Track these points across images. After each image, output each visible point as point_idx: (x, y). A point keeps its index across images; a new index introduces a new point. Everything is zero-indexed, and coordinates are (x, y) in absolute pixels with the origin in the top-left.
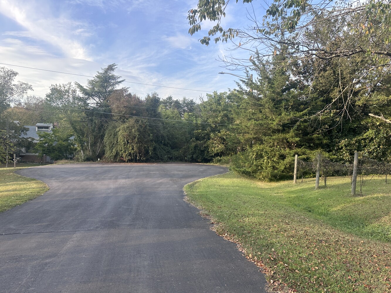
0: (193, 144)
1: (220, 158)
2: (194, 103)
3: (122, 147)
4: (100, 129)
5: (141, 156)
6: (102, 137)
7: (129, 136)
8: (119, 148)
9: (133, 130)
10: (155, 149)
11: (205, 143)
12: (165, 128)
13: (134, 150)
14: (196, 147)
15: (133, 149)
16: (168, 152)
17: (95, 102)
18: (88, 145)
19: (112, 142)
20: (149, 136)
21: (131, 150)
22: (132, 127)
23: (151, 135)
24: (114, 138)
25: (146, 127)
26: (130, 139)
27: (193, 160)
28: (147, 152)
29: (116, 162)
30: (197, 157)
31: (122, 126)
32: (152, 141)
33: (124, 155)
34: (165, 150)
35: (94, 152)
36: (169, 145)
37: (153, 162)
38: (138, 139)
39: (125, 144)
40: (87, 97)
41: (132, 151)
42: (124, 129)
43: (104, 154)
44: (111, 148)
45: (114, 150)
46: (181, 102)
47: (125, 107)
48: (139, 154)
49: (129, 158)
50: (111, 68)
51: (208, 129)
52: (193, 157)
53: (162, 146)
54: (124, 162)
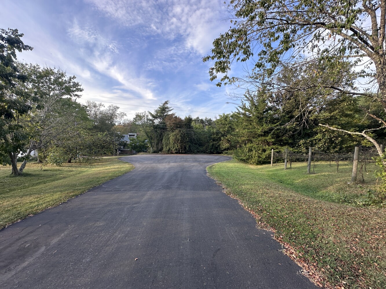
0: (211, 144)
1: (227, 152)
2: (212, 120)
4: (160, 136)
5: (182, 151)
6: (162, 140)
7: (176, 139)
8: (170, 146)
9: (178, 136)
10: (189, 147)
11: (218, 143)
12: (195, 134)
14: (213, 145)
15: (178, 146)
16: (197, 148)
17: (158, 121)
18: (154, 145)
19: (167, 143)
20: (186, 139)
22: (177, 134)
23: (188, 138)
24: (168, 140)
25: (185, 134)
26: (176, 141)
27: (211, 153)
28: (185, 148)
29: (169, 154)
30: (213, 151)
31: (172, 134)
32: (188, 142)
33: (173, 150)
34: (195, 147)
35: (157, 148)
36: (197, 144)
37: (189, 154)
38: (180, 141)
39: (173, 144)
40: (154, 119)
41: (177, 148)
42: (173, 136)
43: (162, 149)
44: (166, 146)
45: (168, 147)
46: (204, 120)
47: (173, 123)
48: (181, 149)
49: (176, 151)
50: (166, 103)
51: (220, 135)
52: (211, 151)
53: (194, 145)
54: (173, 153)
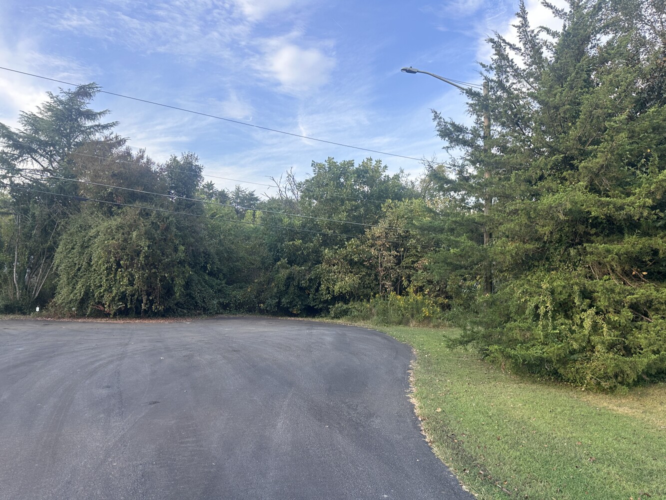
1: (345, 307)
3: (101, 278)
4: (45, 232)
5: (152, 302)
7: (123, 249)
8: (94, 280)
9: (135, 234)
10: (187, 285)
13: (135, 287)
15: (131, 283)
16: (220, 291)
17: (37, 166)
19: (76, 264)
20: (176, 250)
21: (127, 286)
22: (130, 226)
23: (182, 248)
24: (81, 254)
25: (167, 229)
26: (125, 257)
27: (282, 311)
28: (169, 291)
29: (83, 316)
31: (106, 224)
32: (181, 263)
33: (107, 299)
35: (26, 289)
37: (183, 316)
38: (146, 257)
39: (109, 269)
41: (130, 288)
42: (110, 233)
43: (53, 295)
44: (72, 281)
45: (79, 286)
46: (230, 195)
47: (114, 175)
48: (149, 294)
49: (121, 305)
52: (279, 303)
53: (207, 277)
54: (107, 315)
